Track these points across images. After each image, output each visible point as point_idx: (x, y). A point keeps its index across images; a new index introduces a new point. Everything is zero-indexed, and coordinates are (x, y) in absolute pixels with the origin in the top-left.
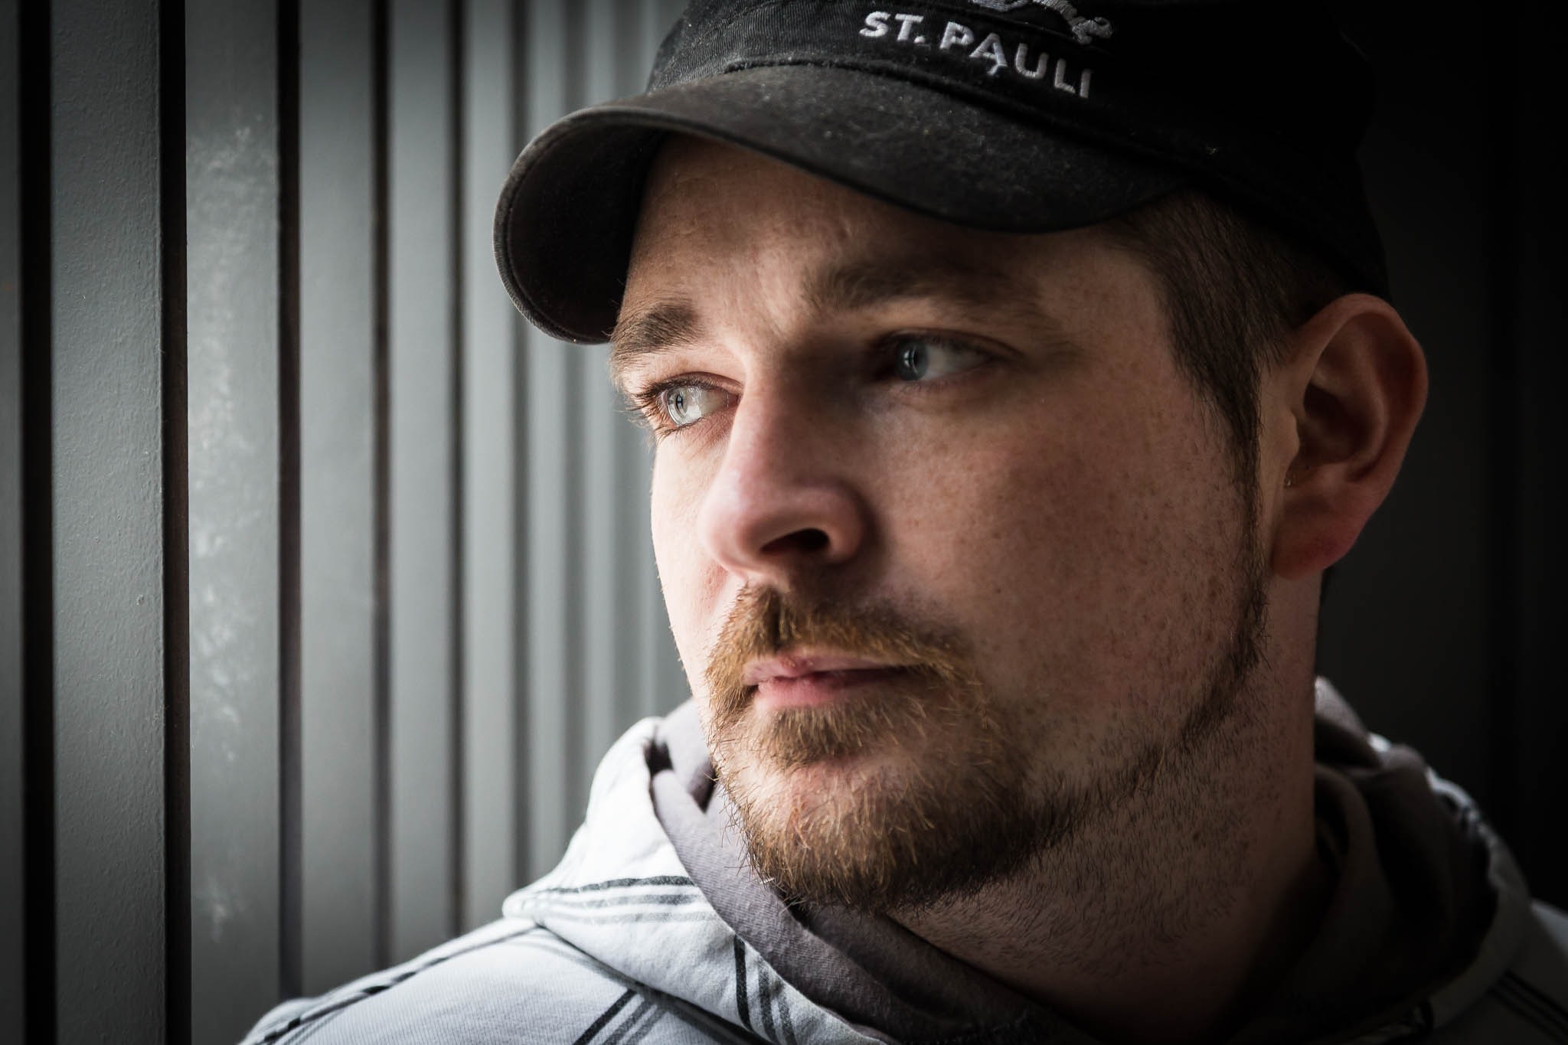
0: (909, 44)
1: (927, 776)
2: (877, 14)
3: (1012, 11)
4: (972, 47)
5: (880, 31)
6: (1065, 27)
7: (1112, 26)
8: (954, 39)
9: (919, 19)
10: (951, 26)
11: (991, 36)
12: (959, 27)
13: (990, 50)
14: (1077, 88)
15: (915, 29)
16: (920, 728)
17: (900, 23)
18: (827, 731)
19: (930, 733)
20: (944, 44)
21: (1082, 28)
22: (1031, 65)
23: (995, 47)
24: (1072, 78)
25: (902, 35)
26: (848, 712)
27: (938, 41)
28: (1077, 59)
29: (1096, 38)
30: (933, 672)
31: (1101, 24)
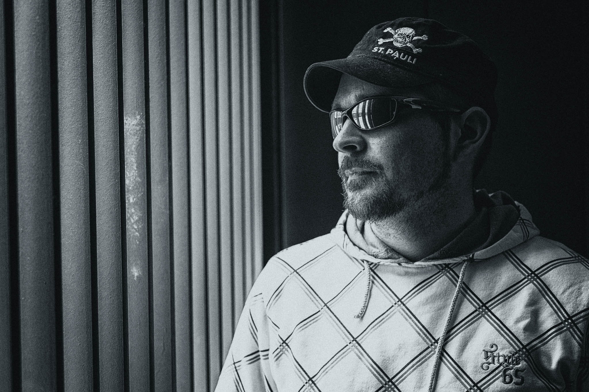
0: (380, 53)
1: (373, 193)
2: (376, 48)
3: (402, 47)
4: (392, 54)
5: (376, 50)
6: (412, 50)
7: (422, 50)
8: (389, 52)
9: (383, 48)
10: (389, 50)
11: (397, 52)
12: (391, 50)
13: (396, 54)
14: (413, 62)
15: (383, 50)
16: (374, 184)
17: (380, 49)
18: (357, 184)
19: (376, 185)
20: (387, 53)
21: (415, 51)
22: (403, 57)
23: (397, 53)
24: (412, 60)
25: (379, 51)
26: (361, 180)
27: (386, 53)
28: (413, 56)
29: (418, 53)
30: (376, 172)
31: (420, 50)
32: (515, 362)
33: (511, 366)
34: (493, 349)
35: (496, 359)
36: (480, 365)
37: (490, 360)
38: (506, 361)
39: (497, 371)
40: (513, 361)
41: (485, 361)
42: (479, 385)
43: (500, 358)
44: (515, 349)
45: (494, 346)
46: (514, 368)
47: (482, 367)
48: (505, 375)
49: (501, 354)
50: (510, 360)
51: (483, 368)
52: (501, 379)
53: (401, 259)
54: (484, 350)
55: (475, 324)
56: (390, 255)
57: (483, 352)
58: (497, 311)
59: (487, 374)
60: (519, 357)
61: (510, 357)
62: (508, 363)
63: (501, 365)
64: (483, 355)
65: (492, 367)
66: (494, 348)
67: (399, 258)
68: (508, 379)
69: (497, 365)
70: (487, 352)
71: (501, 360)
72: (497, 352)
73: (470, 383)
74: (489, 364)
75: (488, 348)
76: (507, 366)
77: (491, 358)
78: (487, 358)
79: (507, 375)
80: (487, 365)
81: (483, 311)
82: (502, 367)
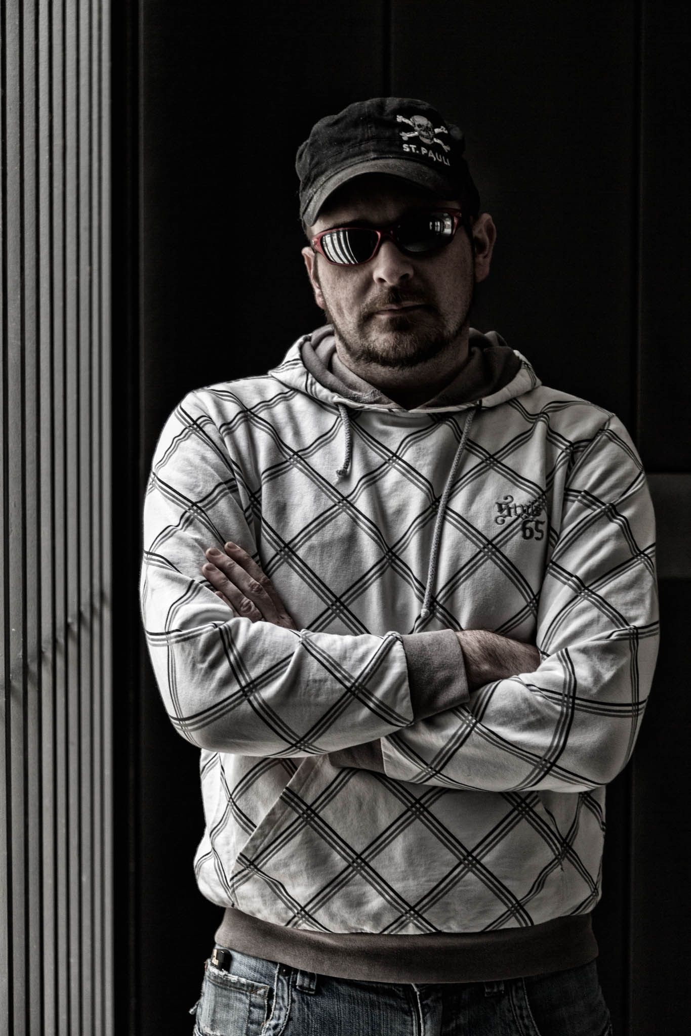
4: (428, 154)
5: (408, 149)
10: (422, 148)
11: (430, 151)
12: (424, 149)
13: (432, 154)
14: (448, 163)
17: (411, 147)
21: (446, 149)
22: (439, 158)
24: (446, 161)
25: (413, 151)
27: (421, 152)
29: (448, 151)
32: (535, 513)
33: (531, 517)
34: (507, 501)
35: (512, 511)
36: (493, 519)
37: (505, 512)
38: (524, 511)
39: (515, 525)
40: (533, 511)
41: (499, 514)
42: (494, 543)
43: (517, 509)
44: (534, 497)
45: (509, 498)
46: (535, 520)
47: (496, 521)
48: (524, 529)
49: (517, 504)
50: (530, 510)
51: (497, 523)
52: (521, 533)
53: (392, 404)
54: (497, 503)
55: (483, 476)
56: (378, 397)
57: (496, 506)
58: (508, 461)
59: (502, 529)
60: (539, 505)
61: (528, 507)
62: (528, 514)
63: (519, 516)
64: (496, 508)
65: (508, 520)
66: (509, 499)
67: (390, 403)
68: (528, 533)
69: (514, 517)
70: (500, 505)
71: (519, 511)
72: (513, 503)
73: (484, 541)
74: (505, 517)
75: (502, 500)
76: (526, 517)
77: (506, 511)
78: (501, 510)
79: (527, 528)
80: (502, 518)
81: (491, 462)
82: (520, 520)
